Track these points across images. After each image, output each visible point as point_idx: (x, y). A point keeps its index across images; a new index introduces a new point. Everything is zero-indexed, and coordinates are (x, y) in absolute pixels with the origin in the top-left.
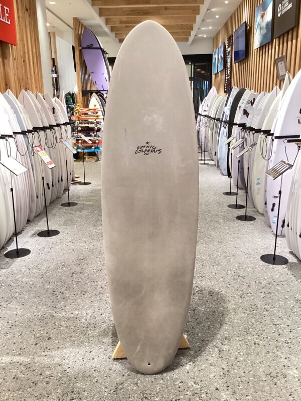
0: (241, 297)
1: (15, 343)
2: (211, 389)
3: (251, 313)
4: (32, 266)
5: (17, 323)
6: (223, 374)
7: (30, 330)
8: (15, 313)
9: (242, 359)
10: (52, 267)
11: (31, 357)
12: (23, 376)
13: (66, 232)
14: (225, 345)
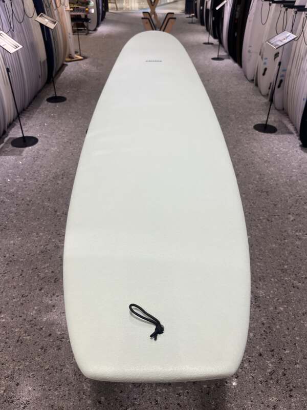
0: (268, 220)
1: (15, 288)
2: (254, 354)
3: (283, 242)
4: (27, 174)
5: (16, 257)
6: (264, 331)
7: (32, 267)
8: (12, 242)
9: (282, 309)
10: (50, 177)
11: (36, 308)
12: (28, 338)
13: (62, 128)
14: (260, 288)
